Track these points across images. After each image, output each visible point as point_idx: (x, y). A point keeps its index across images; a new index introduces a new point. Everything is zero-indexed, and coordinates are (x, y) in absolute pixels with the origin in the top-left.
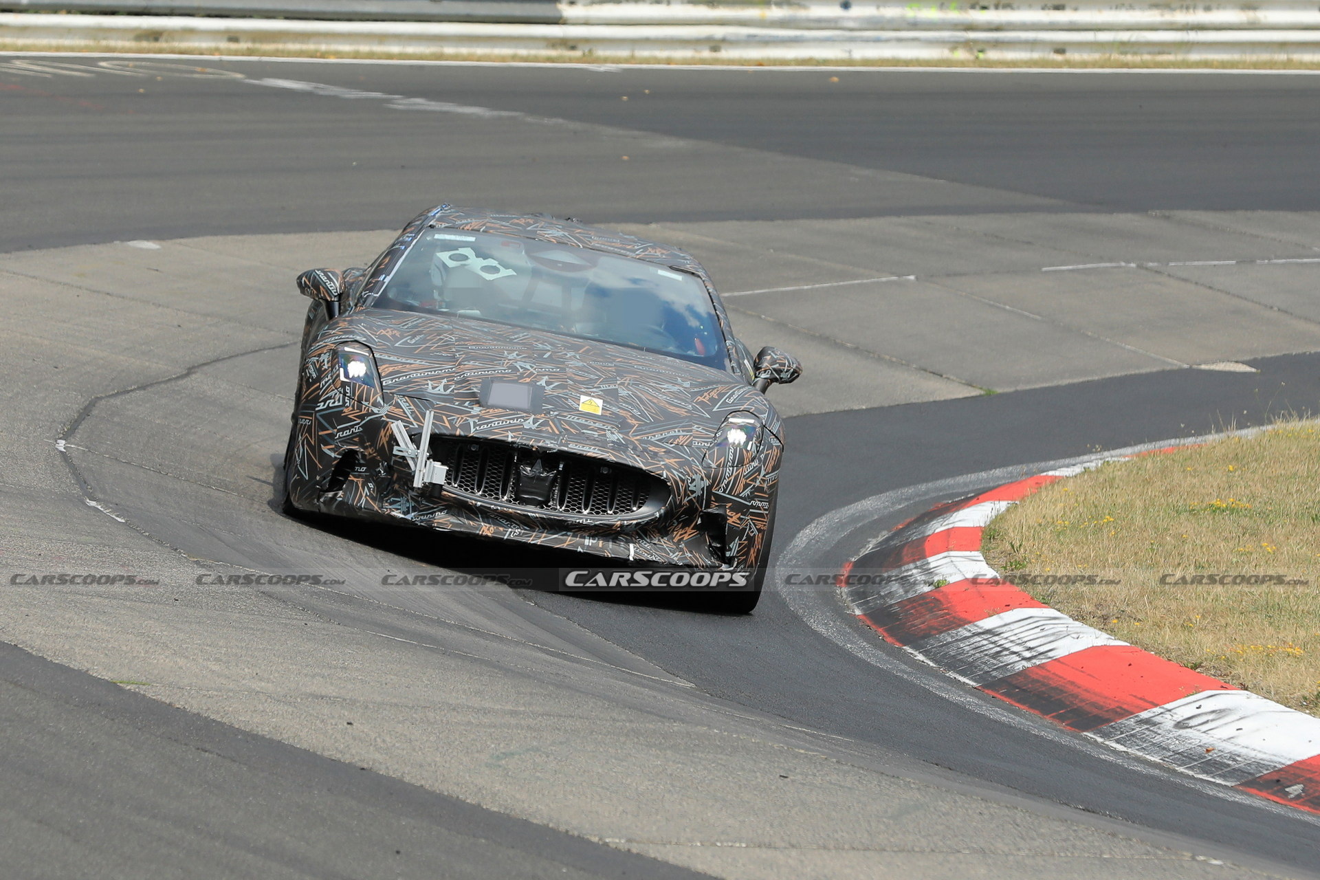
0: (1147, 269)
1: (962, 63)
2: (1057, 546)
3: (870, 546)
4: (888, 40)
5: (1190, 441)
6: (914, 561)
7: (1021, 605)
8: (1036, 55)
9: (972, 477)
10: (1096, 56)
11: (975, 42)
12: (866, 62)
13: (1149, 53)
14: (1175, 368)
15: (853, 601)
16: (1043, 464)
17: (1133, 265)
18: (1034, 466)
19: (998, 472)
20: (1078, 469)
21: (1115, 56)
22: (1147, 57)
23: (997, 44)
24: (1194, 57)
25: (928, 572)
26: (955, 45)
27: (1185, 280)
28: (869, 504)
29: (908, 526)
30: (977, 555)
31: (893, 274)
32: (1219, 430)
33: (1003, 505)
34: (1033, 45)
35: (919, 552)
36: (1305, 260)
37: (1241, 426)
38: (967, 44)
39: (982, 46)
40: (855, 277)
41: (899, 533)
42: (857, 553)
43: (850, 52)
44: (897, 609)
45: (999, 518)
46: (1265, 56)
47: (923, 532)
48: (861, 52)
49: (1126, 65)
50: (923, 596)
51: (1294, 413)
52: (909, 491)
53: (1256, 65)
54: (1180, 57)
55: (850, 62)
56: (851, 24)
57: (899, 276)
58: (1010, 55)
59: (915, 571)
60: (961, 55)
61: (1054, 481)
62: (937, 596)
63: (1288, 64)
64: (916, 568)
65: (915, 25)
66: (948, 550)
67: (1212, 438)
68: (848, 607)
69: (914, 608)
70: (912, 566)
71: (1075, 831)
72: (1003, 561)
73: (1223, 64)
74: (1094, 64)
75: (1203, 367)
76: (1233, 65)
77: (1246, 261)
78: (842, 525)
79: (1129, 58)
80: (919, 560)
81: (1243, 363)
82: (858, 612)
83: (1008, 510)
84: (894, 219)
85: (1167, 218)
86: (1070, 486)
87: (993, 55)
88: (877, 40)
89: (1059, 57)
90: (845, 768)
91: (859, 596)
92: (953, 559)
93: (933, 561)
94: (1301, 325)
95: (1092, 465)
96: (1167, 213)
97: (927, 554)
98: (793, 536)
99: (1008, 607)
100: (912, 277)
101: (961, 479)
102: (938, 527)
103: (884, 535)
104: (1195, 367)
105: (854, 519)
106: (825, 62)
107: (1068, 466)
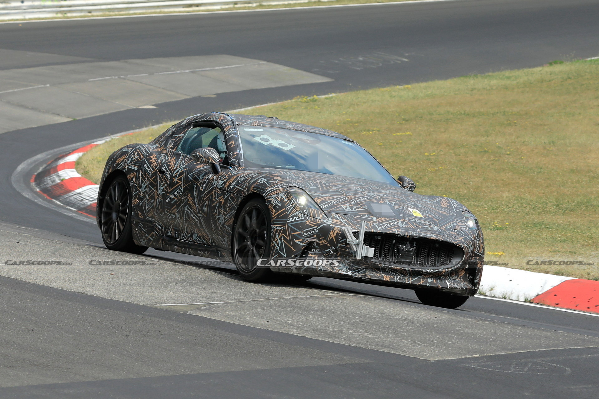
0: (121, 78)
1: (60, 18)
2: (99, 166)
3: (41, 169)
4: (36, 12)
5: (137, 130)
6: (54, 173)
7: (88, 185)
8: (82, 14)
9: (71, 146)
10: (101, 13)
11: (63, 11)
12: (30, 19)
13: (117, 11)
14: (131, 108)
15: (36, 186)
16: (92, 141)
17: (116, 77)
18: (90, 141)
19: (78, 144)
20: (103, 142)
21: (107, 13)
22: (117, 13)
23: (70, 11)
24: (131, 12)
25: (59, 176)
26: (57, 12)
27: (133, 81)
28: (39, 156)
29: (52, 162)
30: (74, 170)
31: (42, 84)
32: (146, 126)
33: (81, 154)
34: (81, 11)
35: (56, 170)
36: (170, 73)
37: (153, 125)
38: (61, 12)
39: (65, 12)
40: (31, 86)
41: (49, 165)
42: (36, 172)
43: (24, 16)
44: (50, 188)
45: (80, 158)
46: (153, 11)
47: (57, 164)
48: (28, 16)
49: (110, 16)
50: (58, 184)
51: (169, 120)
52: (52, 151)
53: (150, 13)
54: (127, 12)
55: (25, 20)
56: (24, 8)
57: (44, 85)
58: (74, 14)
59: (55, 176)
60: (59, 15)
61: (96, 145)
62: (62, 183)
63: (160, 12)
64: (55, 175)
65: (44, 7)
66: (65, 169)
67: (144, 129)
68: (35, 189)
69: (55, 187)
70: (54, 175)
71: (109, 253)
72: (82, 171)
73: (140, 14)
74: (101, 16)
75: (140, 107)
76: (143, 13)
77: (151, 74)
78: (31, 163)
79: (111, 13)
80: (56, 172)
81: (153, 105)
82: (38, 190)
83: (83, 155)
84: (41, 68)
85: (126, 62)
86: (101, 147)
87: (69, 15)
88: (33, 12)
89: (90, 14)
90: (37, 238)
91: (38, 185)
92: (67, 172)
93: (61, 173)
94: (169, 93)
95: (108, 140)
96: (126, 60)
97: (58, 169)
98: (16, 168)
99: (84, 185)
100: (48, 85)
101: (67, 147)
102: (61, 162)
103: (44, 166)
104: (138, 108)
105: (35, 161)
106: (17, 20)
107: (100, 141)
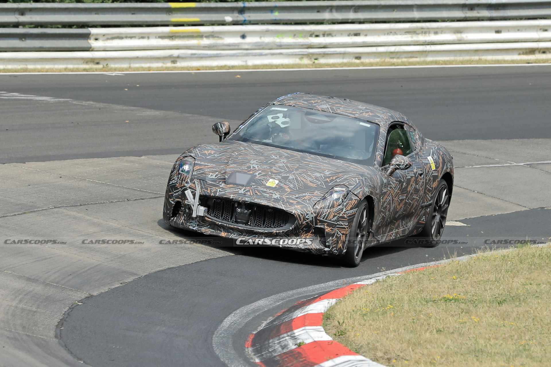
1: (306, 66)
2: (363, 322)
3: (264, 325)
4: (266, 55)
5: (432, 263)
6: (287, 332)
7: (344, 354)
8: (345, 61)
9: (317, 286)
10: (377, 60)
11: (313, 54)
12: (255, 67)
13: (406, 58)
15: (255, 355)
16: (354, 278)
18: (350, 280)
19: (331, 283)
20: (373, 281)
21: (388, 60)
22: (404, 60)
23: (324, 55)
24: (429, 59)
25: (294, 338)
26: (302, 56)
28: (262, 303)
29: (284, 313)
30: (320, 328)
32: (448, 258)
33: (333, 301)
34: (344, 54)
35: (290, 327)
36: (491, 166)
37: (459, 255)
38: (308, 55)
39: (316, 57)
41: (278, 318)
42: (256, 329)
43: (246, 61)
44: (278, 358)
45: (332, 308)
46: (467, 58)
47: (291, 317)
48: (252, 62)
49: (393, 64)
50: (292, 351)
52: (283, 295)
53: (462, 62)
54: (422, 59)
55: (247, 67)
56: (246, 47)
58: (331, 61)
59: (287, 338)
60: (306, 61)
61: (361, 287)
62: (300, 350)
63: (479, 61)
64: (288, 336)
65: (280, 46)
66: (304, 326)
67: (444, 262)
68: (252, 358)
69: (287, 357)
70: (285, 335)
72: (334, 331)
73: (445, 62)
74: (377, 64)
76: (450, 62)
78: (248, 314)
79: (395, 60)
80: (289, 332)
81: (460, 221)
82: (257, 361)
83: (336, 303)
86: (369, 289)
87: (322, 61)
88: (261, 55)
89: (358, 61)
91: (258, 352)
92: (308, 331)
93: (297, 332)
94: (490, 200)
95: (380, 278)
97: (293, 328)
98: (222, 321)
99: (337, 355)
101: (311, 288)
102: (299, 314)
103: (271, 319)
105: (254, 311)
106: (233, 67)
107: (367, 279)
